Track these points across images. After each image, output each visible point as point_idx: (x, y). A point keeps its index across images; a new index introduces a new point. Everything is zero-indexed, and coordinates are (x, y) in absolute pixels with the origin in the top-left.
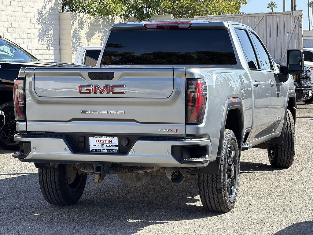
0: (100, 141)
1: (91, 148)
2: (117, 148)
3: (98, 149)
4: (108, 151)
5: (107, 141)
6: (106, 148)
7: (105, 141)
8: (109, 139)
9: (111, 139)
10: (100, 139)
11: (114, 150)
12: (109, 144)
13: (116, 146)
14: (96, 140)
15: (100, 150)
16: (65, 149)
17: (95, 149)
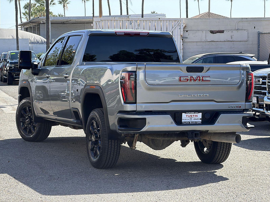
0: (189, 116)
1: (183, 121)
2: (201, 120)
3: (188, 122)
4: (195, 123)
5: (194, 116)
6: (193, 121)
7: (193, 116)
8: (195, 114)
9: (197, 114)
10: (189, 115)
11: (199, 122)
12: (195, 118)
13: (200, 119)
14: (187, 115)
15: (189, 122)
16: (172, 123)
17: (186, 122)
